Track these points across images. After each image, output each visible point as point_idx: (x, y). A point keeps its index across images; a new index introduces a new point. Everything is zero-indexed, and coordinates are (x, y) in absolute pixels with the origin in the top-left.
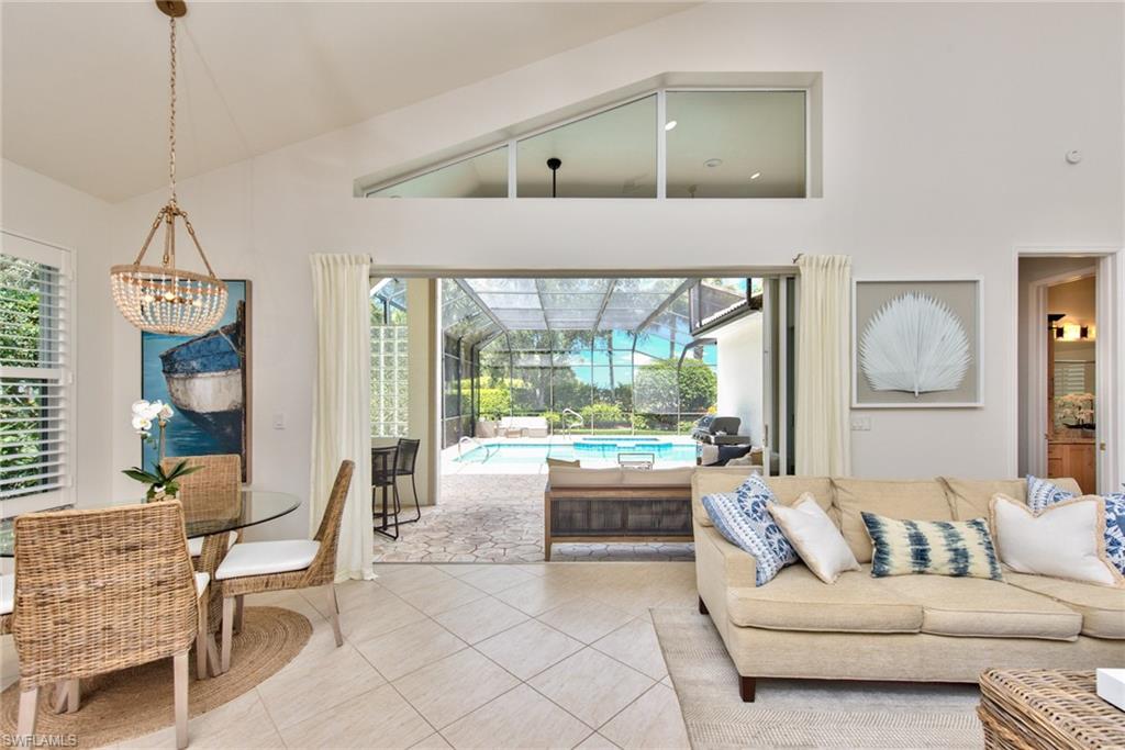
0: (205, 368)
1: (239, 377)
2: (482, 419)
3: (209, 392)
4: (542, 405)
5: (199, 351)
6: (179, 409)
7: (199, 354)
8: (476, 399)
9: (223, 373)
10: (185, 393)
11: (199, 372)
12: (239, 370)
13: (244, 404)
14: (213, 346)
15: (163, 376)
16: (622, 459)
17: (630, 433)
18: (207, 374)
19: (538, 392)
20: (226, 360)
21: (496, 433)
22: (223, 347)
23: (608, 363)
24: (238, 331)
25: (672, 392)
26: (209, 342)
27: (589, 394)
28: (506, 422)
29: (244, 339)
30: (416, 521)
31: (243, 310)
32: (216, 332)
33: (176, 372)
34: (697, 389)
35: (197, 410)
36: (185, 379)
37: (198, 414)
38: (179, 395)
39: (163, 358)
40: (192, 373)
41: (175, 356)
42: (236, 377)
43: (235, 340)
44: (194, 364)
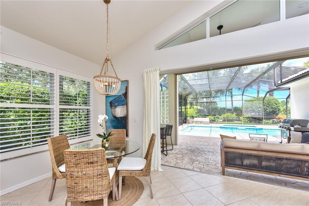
0: (118, 105)
2: (188, 118)
3: (119, 112)
4: (207, 114)
5: (117, 101)
6: (114, 117)
7: (117, 102)
8: (186, 112)
9: (122, 106)
10: (114, 112)
11: (117, 106)
12: (126, 105)
13: (127, 115)
14: (120, 99)
15: (110, 107)
16: (251, 136)
17: (242, 124)
18: (119, 107)
19: (205, 110)
20: (123, 103)
21: (193, 122)
22: (122, 99)
23: (231, 100)
24: (126, 95)
25: (260, 109)
26: (119, 98)
27: (224, 110)
28: (195, 119)
29: (127, 97)
30: (172, 150)
31: (127, 88)
32: (121, 95)
33: (112, 106)
34: (272, 108)
35: (117, 116)
36: (114, 108)
38: (113, 112)
39: (110, 103)
40: (116, 107)
41: (112, 102)
42: (125, 107)
43: (125, 97)
44: (116, 104)
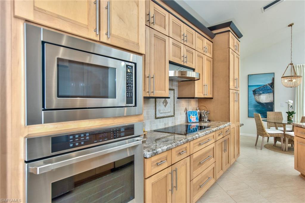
0: (263, 93)
1: (273, 95)
3: (264, 98)
5: (262, 89)
6: (257, 102)
7: (262, 90)
9: (268, 94)
10: (259, 98)
11: (262, 94)
12: (272, 93)
13: (274, 101)
14: (266, 88)
18: (264, 94)
20: (269, 91)
22: (268, 88)
24: (272, 85)
26: (264, 87)
29: (274, 86)
31: (273, 79)
32: (267, 85)
33: (256, 94)
35: (261, 102)
36: (258, 95)
37: (262, 103)
38: (257, 99)
39: (253, 91)
40: (260, 94)
41: (256, 90)
42: (271, 95)
43: (271, 86)
44: (261, 92)
